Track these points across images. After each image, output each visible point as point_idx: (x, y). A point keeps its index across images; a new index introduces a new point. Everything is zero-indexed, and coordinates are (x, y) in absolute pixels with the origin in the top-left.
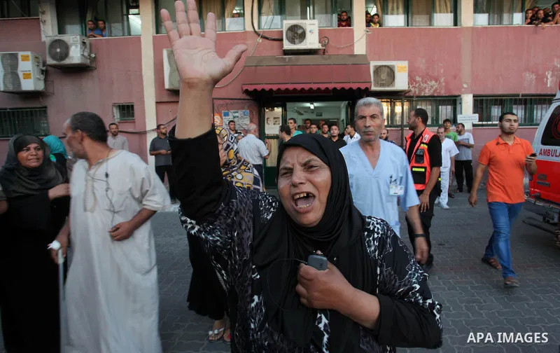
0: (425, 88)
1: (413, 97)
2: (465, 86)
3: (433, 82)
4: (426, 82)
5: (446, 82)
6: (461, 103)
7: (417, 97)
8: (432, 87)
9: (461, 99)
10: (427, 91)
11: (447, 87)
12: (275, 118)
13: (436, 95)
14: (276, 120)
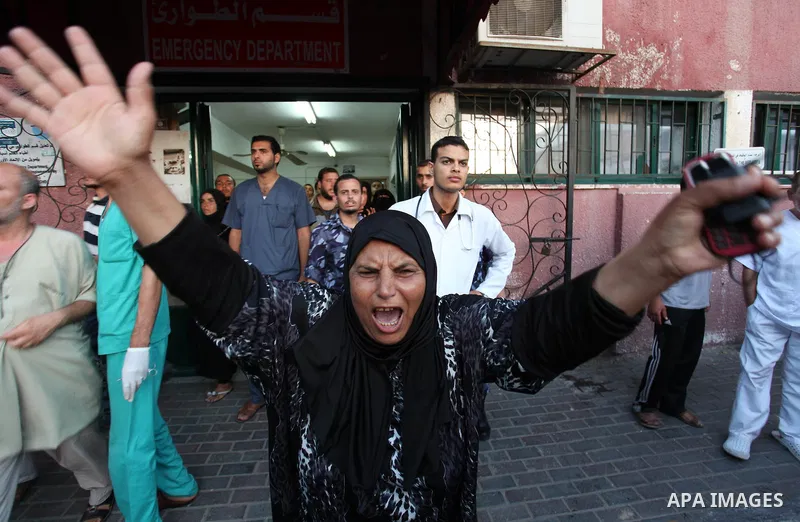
0: (630, 67)
1: (596, 90)
2: (735, 66)
3: (652, 51)
4: (632, 49)
5: (686, 49)
6: (721, 116)
7: (608, 90)
8: (649, 63)
9: (723, 104)
10: (635, 74)
11: (688, 67)
12: (166, 153)
13: (658, 87)
14: (174, 158)
